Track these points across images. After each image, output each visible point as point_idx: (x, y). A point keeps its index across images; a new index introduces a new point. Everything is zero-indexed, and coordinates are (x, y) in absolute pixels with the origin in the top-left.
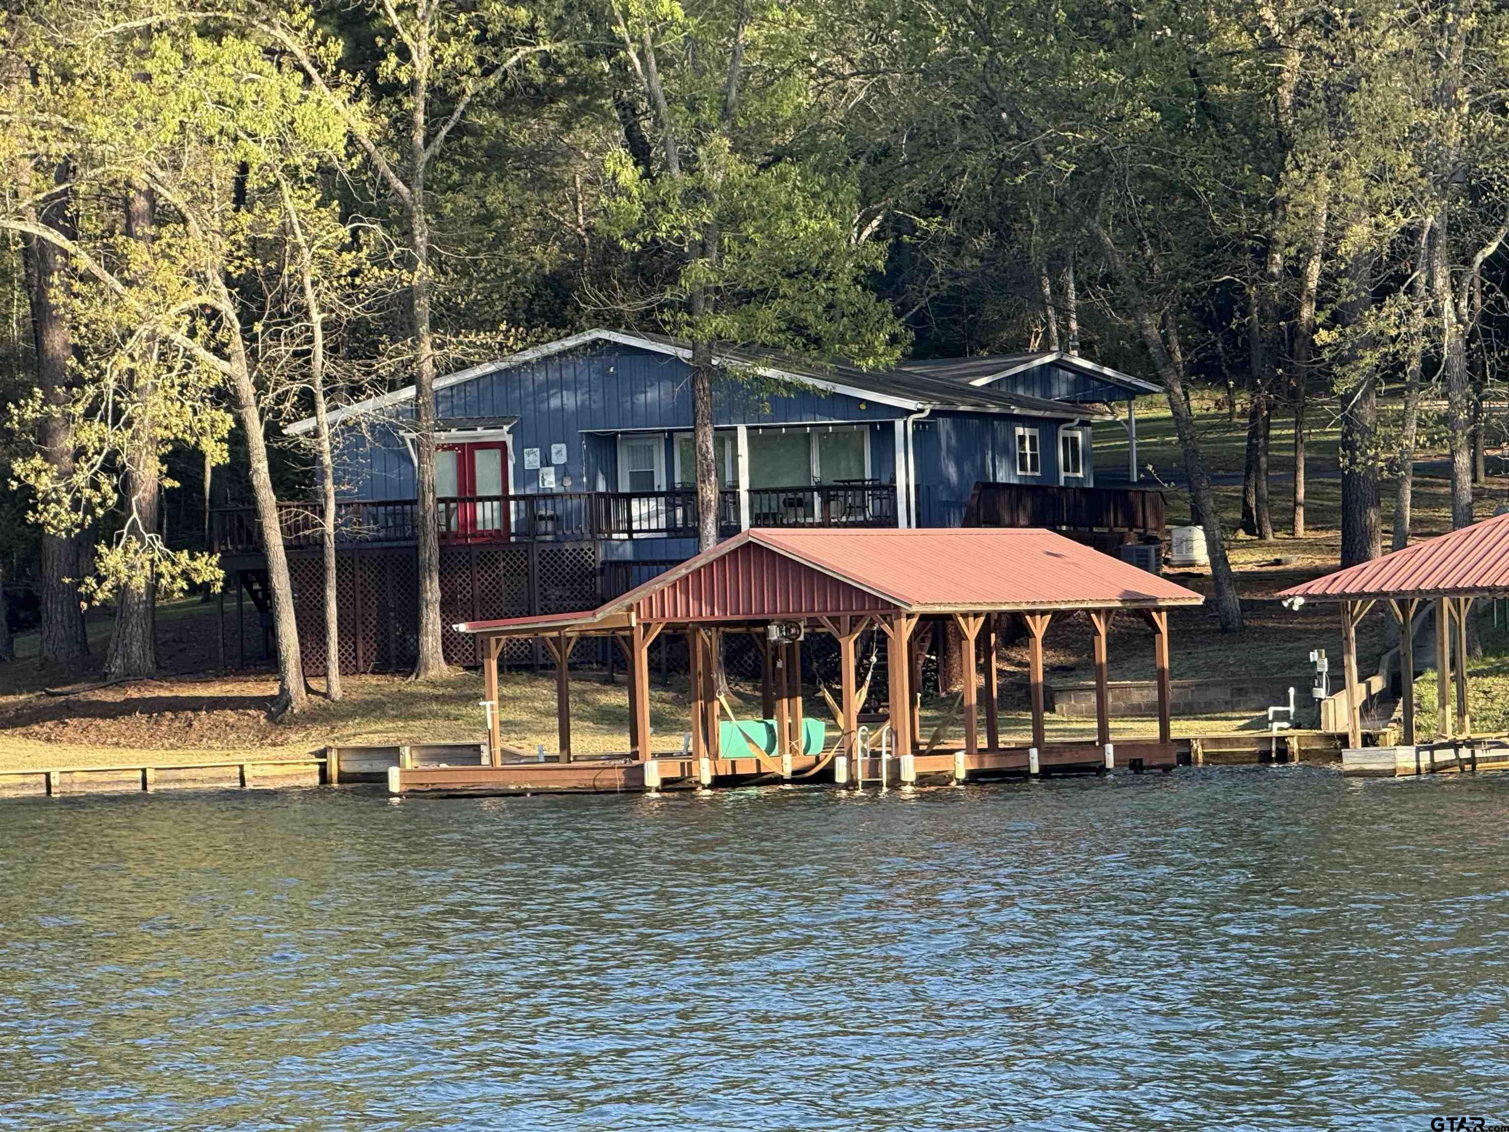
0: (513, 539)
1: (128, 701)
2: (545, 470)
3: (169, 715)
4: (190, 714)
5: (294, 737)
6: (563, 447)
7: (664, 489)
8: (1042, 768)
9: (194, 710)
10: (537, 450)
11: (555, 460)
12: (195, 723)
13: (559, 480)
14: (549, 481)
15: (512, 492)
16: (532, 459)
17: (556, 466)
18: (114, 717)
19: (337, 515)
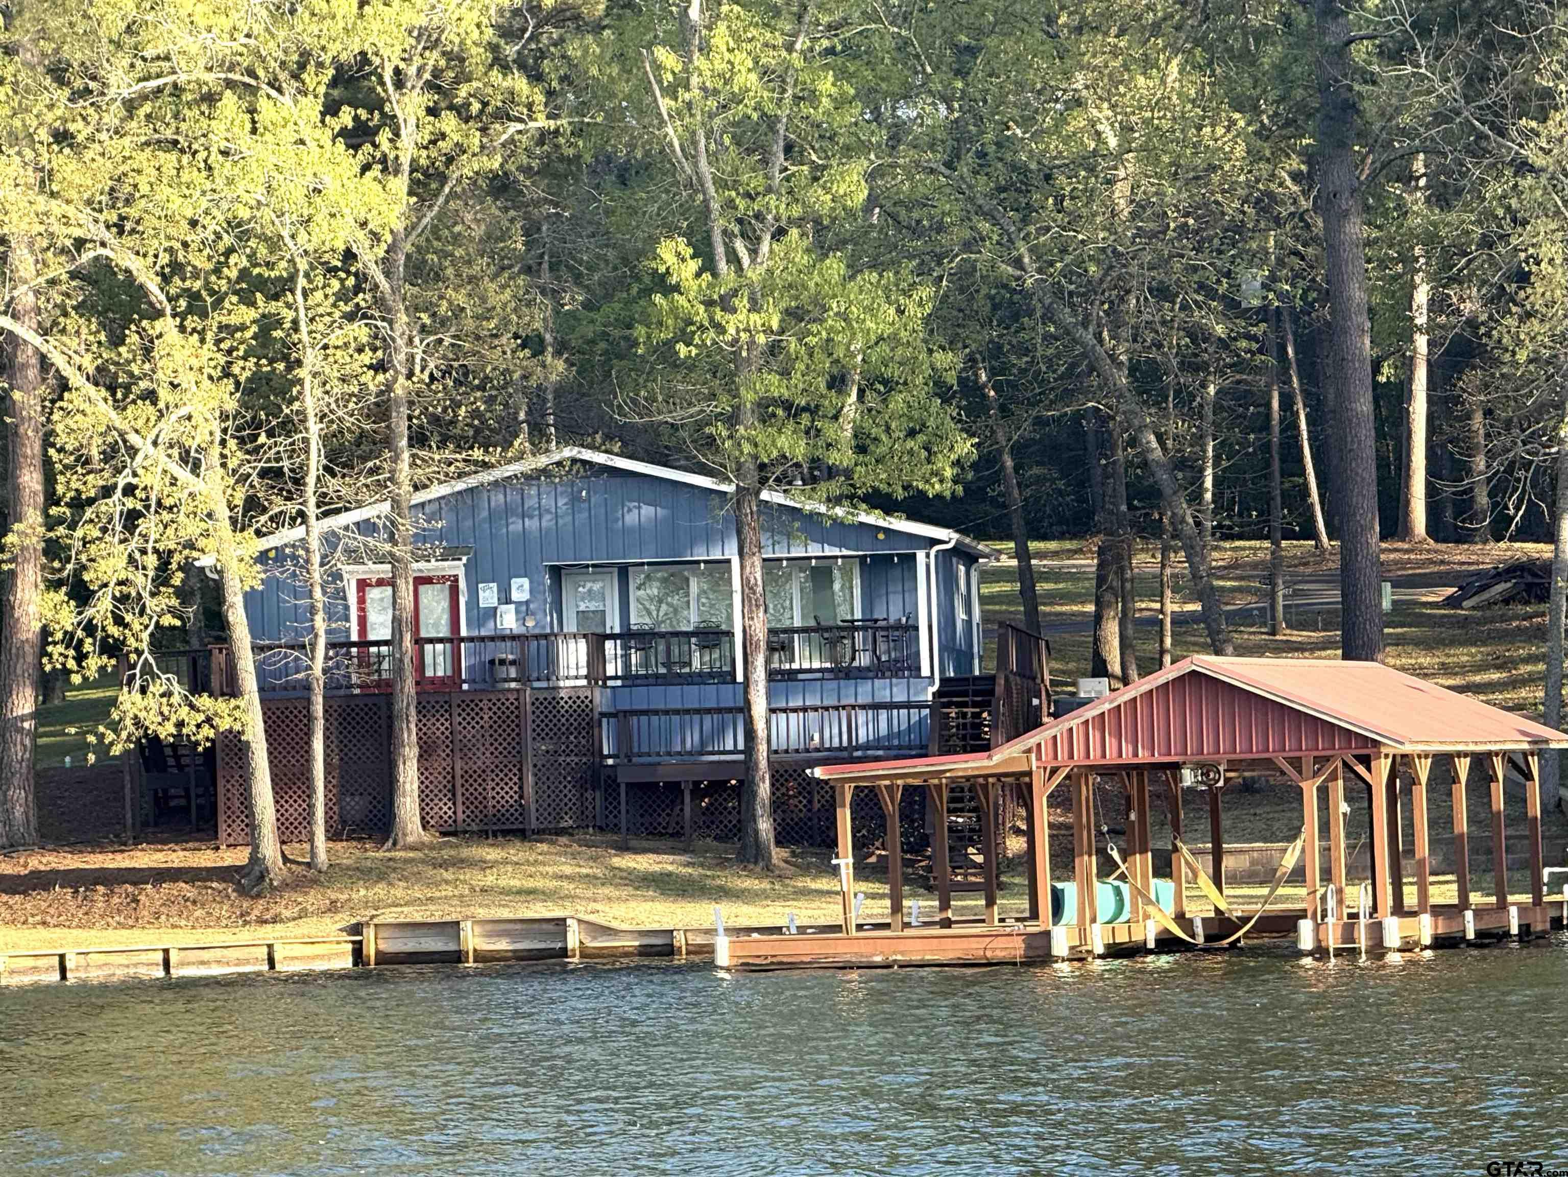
0: (465, 687)
1: (36, 874)
2: (503, 607)
3: (101, 889)
4: (130, 889)
5: (287, 913)
6: (525, 582)
7: (617, 630)
8: (1479, 934)
9: (134, 884)
10: (494, 586)
11: (516, 596)
12: (142, 898)
13: (521, 619)
14: (508, 620)
15: (464, 632)
16: (488, 595)
17: (518, 604)
18: (25, 893)
19: (327, 658)
